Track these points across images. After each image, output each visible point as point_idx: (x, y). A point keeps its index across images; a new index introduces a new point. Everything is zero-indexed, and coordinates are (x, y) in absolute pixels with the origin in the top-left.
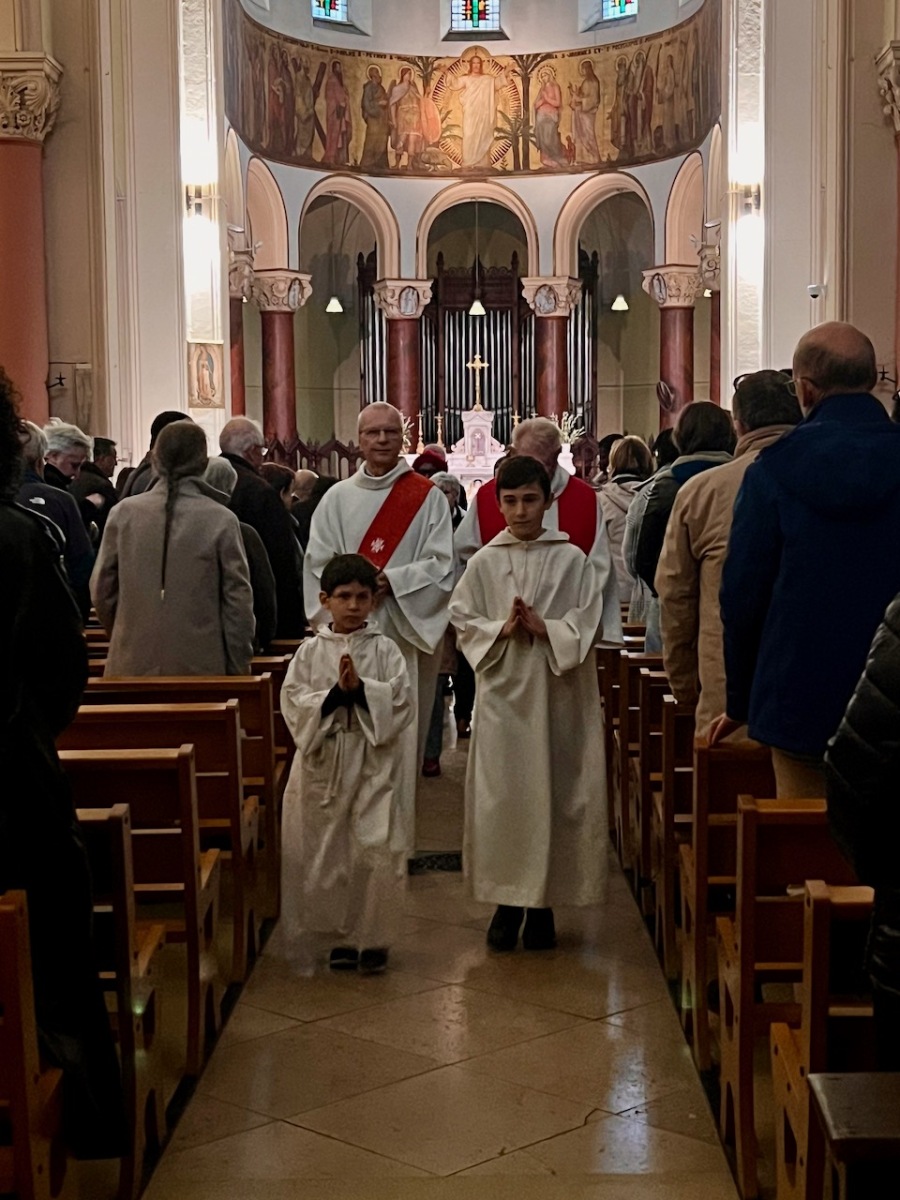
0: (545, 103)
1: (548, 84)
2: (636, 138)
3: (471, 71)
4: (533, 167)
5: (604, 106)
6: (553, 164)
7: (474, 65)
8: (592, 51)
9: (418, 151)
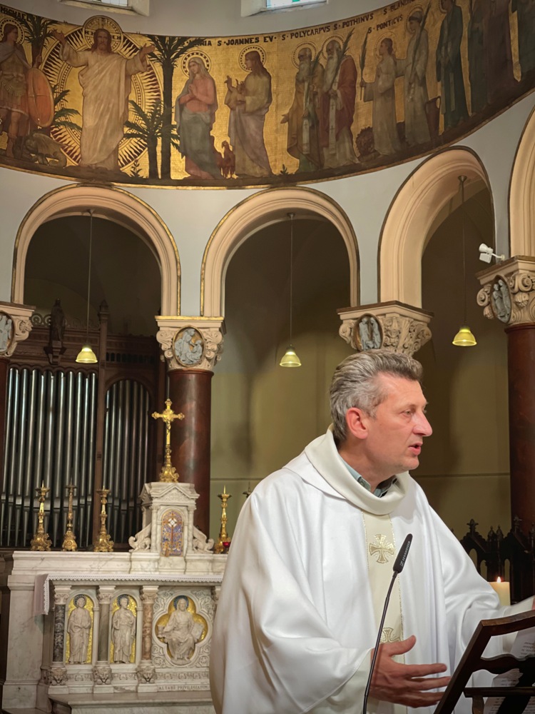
0: (193, 98)
1: (198, 76)
2: (327, 146)
3: (94, 48)
4: (175, 176)
5: (277, 107)
6: (204, 174)
7: (100, 39)
8: (261, 39)
9: (21, 135)
